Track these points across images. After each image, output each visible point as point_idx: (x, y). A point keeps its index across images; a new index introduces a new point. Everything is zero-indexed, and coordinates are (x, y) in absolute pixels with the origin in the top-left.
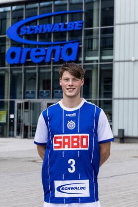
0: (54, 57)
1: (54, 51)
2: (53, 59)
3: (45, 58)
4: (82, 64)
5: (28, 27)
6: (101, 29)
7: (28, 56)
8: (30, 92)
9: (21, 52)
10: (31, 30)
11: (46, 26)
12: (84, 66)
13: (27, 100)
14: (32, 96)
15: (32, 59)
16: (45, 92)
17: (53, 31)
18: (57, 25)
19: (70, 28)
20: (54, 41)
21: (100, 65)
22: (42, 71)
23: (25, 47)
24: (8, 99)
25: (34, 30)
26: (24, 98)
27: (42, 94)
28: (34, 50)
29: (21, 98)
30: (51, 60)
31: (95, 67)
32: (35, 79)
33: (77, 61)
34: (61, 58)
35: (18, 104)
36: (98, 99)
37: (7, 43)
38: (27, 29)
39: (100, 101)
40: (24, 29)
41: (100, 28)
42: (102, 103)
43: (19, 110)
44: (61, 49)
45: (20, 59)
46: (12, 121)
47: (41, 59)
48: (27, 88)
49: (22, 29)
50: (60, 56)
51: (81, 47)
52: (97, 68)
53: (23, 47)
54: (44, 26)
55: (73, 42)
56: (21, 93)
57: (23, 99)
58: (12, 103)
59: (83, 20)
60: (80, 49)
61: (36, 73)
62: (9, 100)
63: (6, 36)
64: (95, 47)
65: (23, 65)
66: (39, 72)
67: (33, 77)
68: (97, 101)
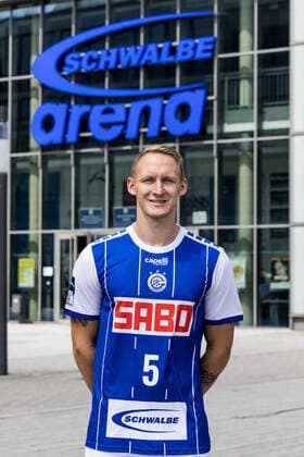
0: (146, 126)
1: (146, 112)
2: (143, 130)
3: (125, 129)
4: (214, 142)
5: (83, 55)
6: (259, 55)
7: (84, 124)
8: (91, 212)
9: (68, 115)
10: (91, 60)
11: (126, 52)
12: (218, 145)
13: (82, 232)
14: (96, 220)
16: (126, 210)
17: (143, 62)
18: (152, 47)
19: (185, 54)
20: (145, 88)
21: (259, 142)
22: (118, 159)
23: (76, 103)
24: (37, 229)
25: (97, 60)
26: (77, 227)
27: (119, 216)
28: (98, 109)
29: (69, 228)
30: (139, 134)
31: (246, 148)
32: (103, 180)
33: (203, 134)
34: (164, 128)
35: (62, 241)
36: (255, 226)
37: (33, 93)
38: (80, 59)
39: (259, 230)
40: (73, 59)
41: (256, 52)
42: (267, 236)
43: (64, 255)
44: (164, 106)
46: (48, 283)
47: (116, 131)
48: (82, 199)
49: (68, 60)
50: (162, 124)
51: (212, 101)
52: (252, 151)
53: (73, 103)
54: (122, 50)
55: (193, 90)
56: (70, 213)
57: (73, 230)
58: (48, 241)
59: (216, 34)
60: (208, 104)
61: (104, 165)
62: (41, 232)
63: (31, 76)
64: (244, 100)
65: (72, 147)
66: (111, 163)
67: (99, 176)
68: (252, 230)
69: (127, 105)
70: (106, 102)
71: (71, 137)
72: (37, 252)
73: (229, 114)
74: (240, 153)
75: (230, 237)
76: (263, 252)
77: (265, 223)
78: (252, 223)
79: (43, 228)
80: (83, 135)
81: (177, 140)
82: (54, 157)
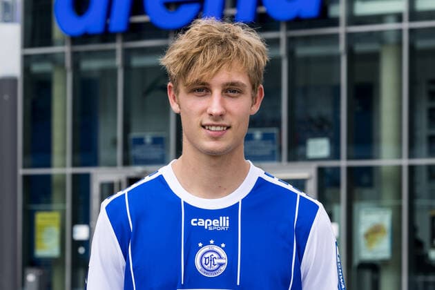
2: (230, 12)
3: (201, 10)
4: (342, 30)
8: (148, 140)
12: (350, 36)
13: (136, 170)
14: (155, 153)
15: (154, 14)
21: (411, 31)
24: (64, 166)
26: (127, 162)
29: (113, 164)
31: (392, 39)
33: (324, 18)
34: (262, 9)
35: (102, 185)
36: (405, 162)
39: (412, 169)
42: (422, 177)
45: (108, 14)
46: (82, 250)
47: (188, 12)
48: (135, 122)
50: (259, 2)
52: (399, 44)
56: (115, 142)
57: (120, 168)
58: (81, 185)
62: (69, 170)
65: (119, 38)
68: (400, 168)
71: (118, 22)
72: (64, 202)
74: (381, 48)
75: (365, 179)
76: (421, 202)
77: (421, 157)
78: (400, 157)
80: (136, 19)
81: (283, 27)
82: (90, 55)
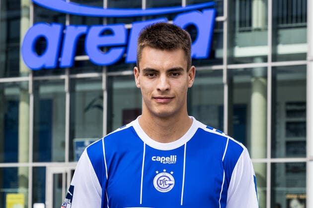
3: (126, 52)
4: (224, 67)
7: (80, 46)
8: (87, 144)
9: (62, 36)
12: (229, 71)
15: (92, 54)
20: (148, 7)
21: (273, 68)
22: (117, 85)
23: (71, 24)
24: (28, 161)
26: (71, 159)
28: (96, 30)
29: (64, 161)
31: (259, 73)
32: (101, 107)
33: (212, 58)
35: (54, 175)
36: (269, 161)
37: (24, 12)
39: (273, 165)
42: (281, 171)
43: (57, 190)
47: (115, 54)
48: (78, 128)
51: (222, 23)
52: (266, 77)
53: (67, 23)
55: (201, 10)
56: (63, 144)
57: (67, 163)
58: (39, 174)
60: (217, 26)
61: (101, 91)
62: (31, 164)
64: (257, 21)
65: (67, 72)
66: (110, 90)
67: (96, 103)
68: (266, 164)
69: (128, 26)
70: (105, 22)
71: (66, 61)
72: (27, 187)
73: (240, 37)
74: (253, 80)
76: (278, 189)
77: (280, 157)
78: (266, 157)
79: (34, 160)
80: (79, 58)
82: (46, 83)
